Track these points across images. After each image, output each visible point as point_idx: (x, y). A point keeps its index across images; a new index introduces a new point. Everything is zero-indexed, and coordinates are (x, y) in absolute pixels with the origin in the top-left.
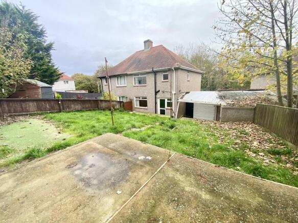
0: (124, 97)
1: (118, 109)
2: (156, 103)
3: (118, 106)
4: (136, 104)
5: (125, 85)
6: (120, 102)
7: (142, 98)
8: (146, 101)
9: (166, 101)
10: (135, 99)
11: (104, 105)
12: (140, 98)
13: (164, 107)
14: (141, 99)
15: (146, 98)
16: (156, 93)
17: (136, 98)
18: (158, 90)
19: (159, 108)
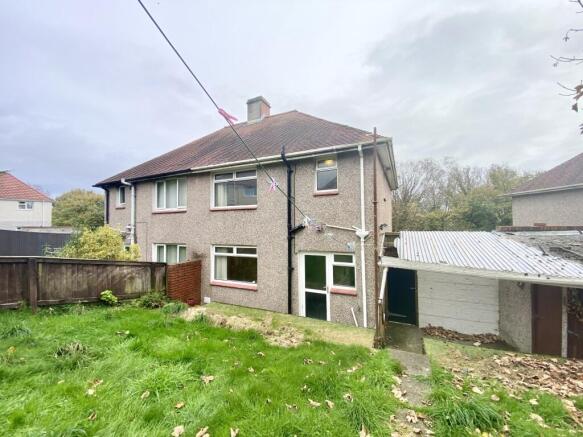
0: (175, 246)
1: (138, 296)
2: (291, 270)
3: (139, 284)
4: (215, 272)
5: (184, 208)
6: (153, 267)
7: (239, 251)
8: (255, 261)
9: (330, 263)
10: (213, 253)
11: (65, 281)
12: (230, 250)
13: (322, 284)
14: (235, 254)
15: (253, 251)
16: (293, 232)
17: (217, 249)
18: (297, 225)
19: (302, 290)
